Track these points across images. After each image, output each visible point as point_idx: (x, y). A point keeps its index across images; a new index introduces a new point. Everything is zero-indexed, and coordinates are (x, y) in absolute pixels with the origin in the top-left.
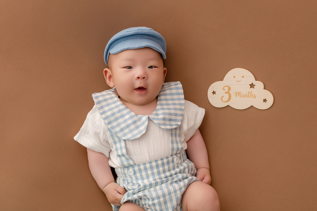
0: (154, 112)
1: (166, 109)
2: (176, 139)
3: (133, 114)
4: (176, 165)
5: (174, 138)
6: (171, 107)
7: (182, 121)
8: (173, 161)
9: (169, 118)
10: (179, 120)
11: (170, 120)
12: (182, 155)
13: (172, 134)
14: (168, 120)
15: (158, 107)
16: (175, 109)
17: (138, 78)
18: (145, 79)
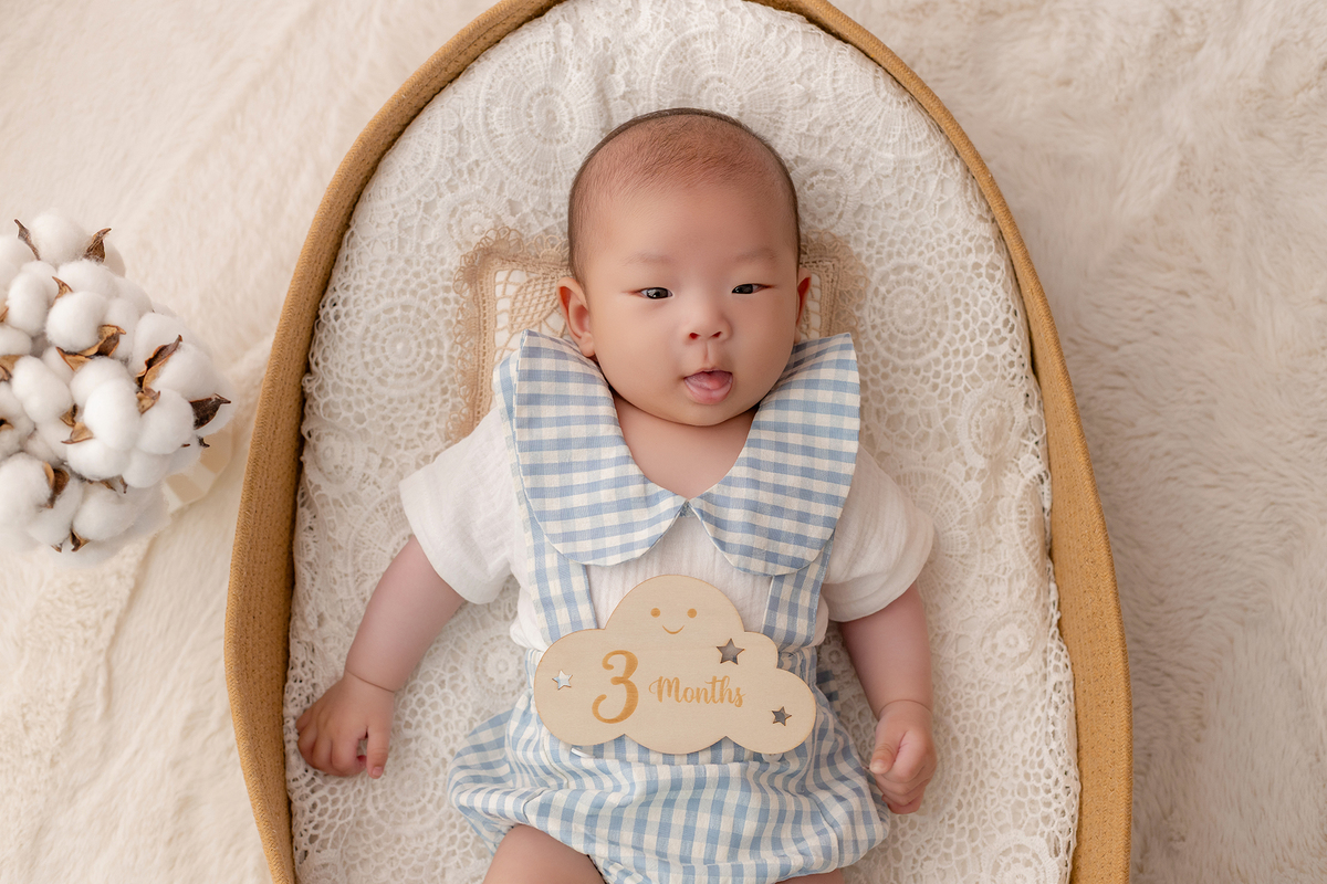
15: (738, 471)
17: (693, 336)
18: (723, 337)
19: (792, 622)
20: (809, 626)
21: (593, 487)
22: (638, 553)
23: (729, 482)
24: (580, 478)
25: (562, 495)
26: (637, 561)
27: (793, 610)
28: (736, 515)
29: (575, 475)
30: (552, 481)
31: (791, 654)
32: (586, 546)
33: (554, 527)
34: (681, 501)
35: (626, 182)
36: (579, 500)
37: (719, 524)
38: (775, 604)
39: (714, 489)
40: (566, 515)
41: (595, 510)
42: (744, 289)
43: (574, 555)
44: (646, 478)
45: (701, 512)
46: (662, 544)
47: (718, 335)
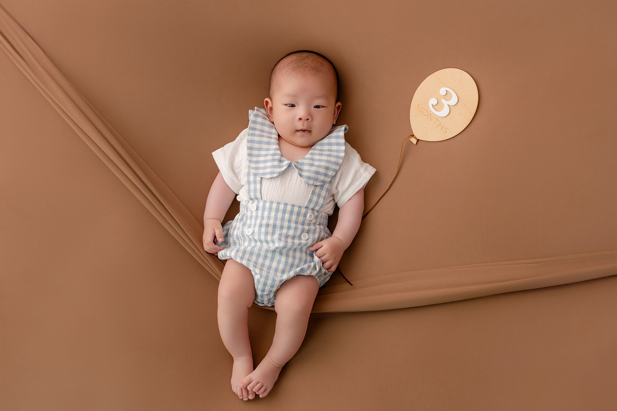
4: (307, 222)
6: (324, 158)
8: (305, 215)
10: (329, 175)
12: (320, 215)
16: (328, 162)
17: (300, 119)
18: (310, 120)
19: (318, 199)
20: (323, 201)
21: (266, 155)
22: (275, 175)
23: (305, 159)
24: (263, 153)
25: (257, 157)
26: (275, 177)
27: (319, 196)
28: (306, 168)
29: (262, 152)
30: (255, 152)
31: (318, 211)
32: (261, 171)
33: (253, 165)
34: (289, 162)
35: (287, 71)
36: (261, 159)
37: (300, 170)
38: (313, 194)
39: (300, 161)
40: (257, 162)
41: (265, 161)
42: (317, 107)
43: (257, 174)
44: (282, 155)
45: (295, 166)
46: (282, 174)
47: (308, 119)
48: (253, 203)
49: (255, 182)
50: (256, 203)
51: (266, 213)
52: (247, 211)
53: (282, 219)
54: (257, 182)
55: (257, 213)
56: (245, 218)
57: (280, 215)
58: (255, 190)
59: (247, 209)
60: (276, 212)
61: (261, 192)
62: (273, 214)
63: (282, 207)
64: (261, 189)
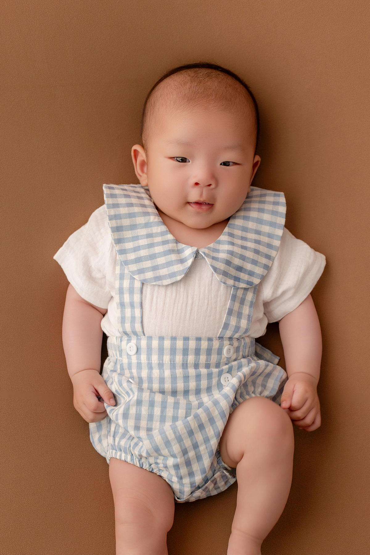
0: (212, 245)
1: (238, 245)
2: (240, 308)
3: (170, 237)
4: (224, 360)
5: (237, 305)
6: (250, 245)
7: (263, 278)
9: (239, 265)
10: (258, 274)
11: (240, 269)
12: (243, 344)
13: (234, 297)
14: (234, 268)
15: (223, 237)
16: (257, 252)
17: (197, 184)
18: (212, 187)
19: (239, 322)
20: (248, 324)
23: (219, 242)
27: (239, 315)
31: (238, 339)
38: (230, 312)
42: (226, 164)
47: (210, 185)
48: (129, 341)
49: (132, 305)
50: (134, 341)
51: (155, 359)
52: (121, 356)
53: (183, 364)
54: (135, 305)
55: (139, 358)
56: (118, 367)
57: (179, 358)
58: (133, 318)
59: (121, 351)
60: (171, 354)
61: (142, 322)
62: (167, 358)
63: (180, 344)
64: (142, 317)
